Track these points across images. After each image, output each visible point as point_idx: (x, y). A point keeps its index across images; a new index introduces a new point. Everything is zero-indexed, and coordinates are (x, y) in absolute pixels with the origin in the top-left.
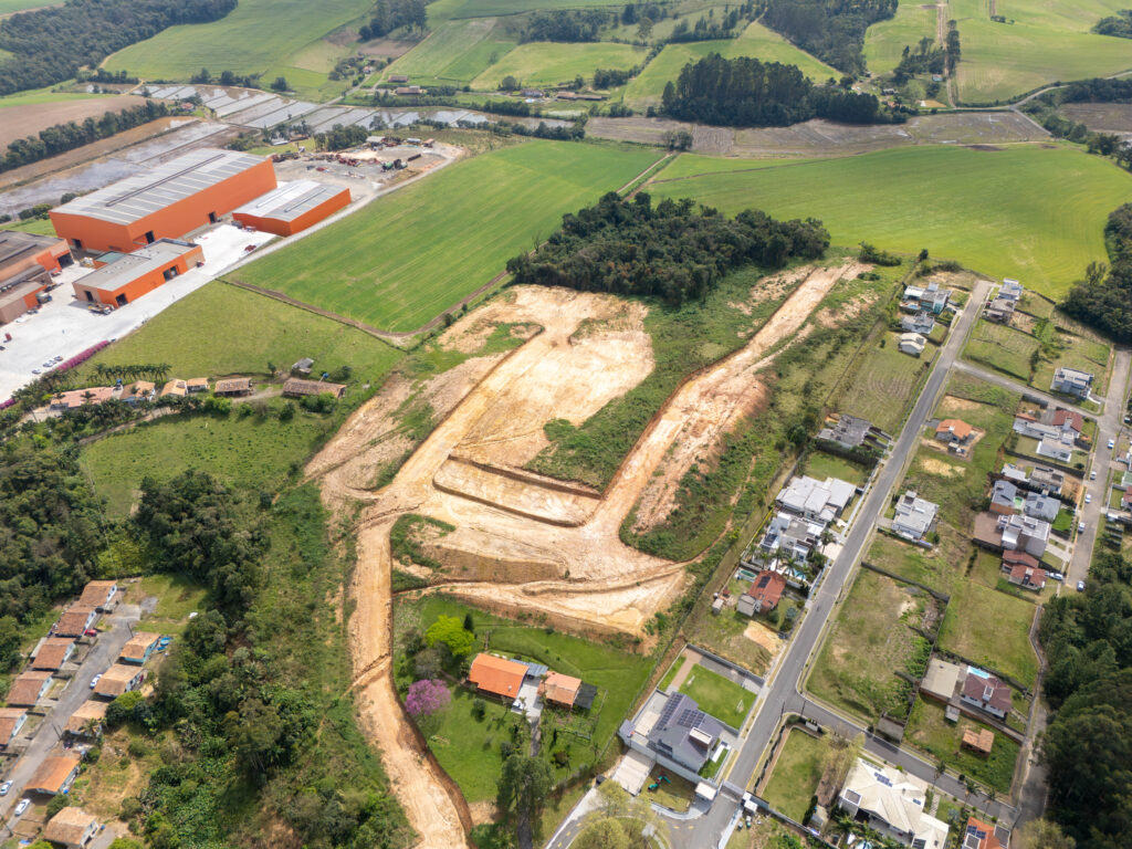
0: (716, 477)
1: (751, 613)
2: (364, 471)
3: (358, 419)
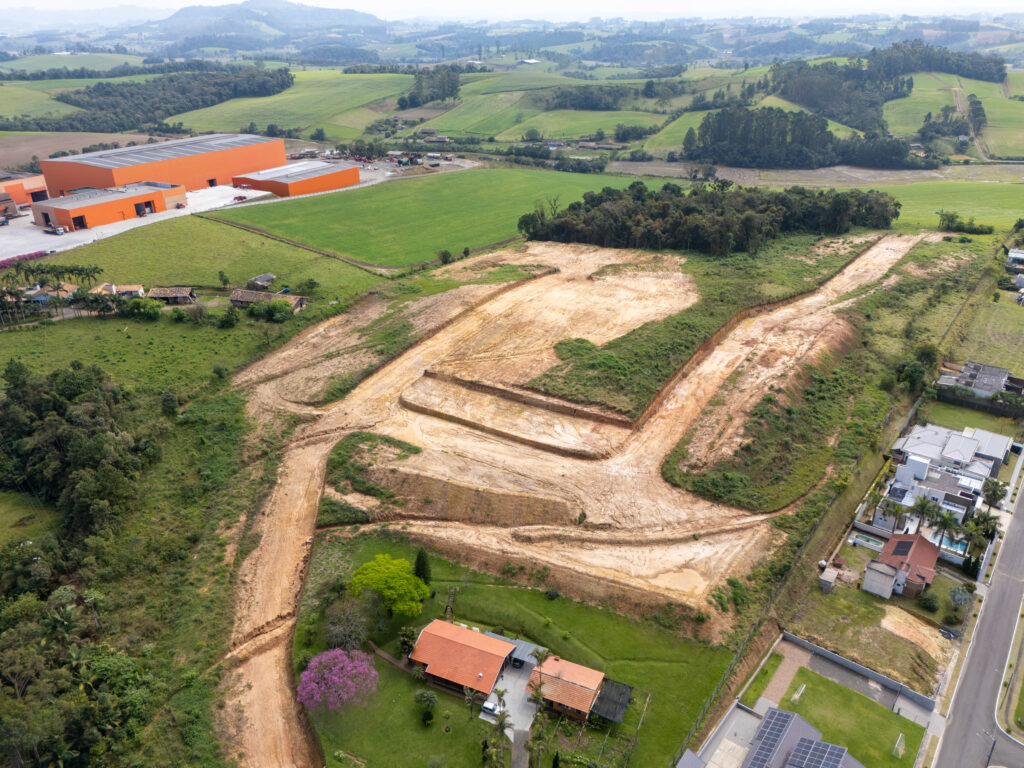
1: (887, 595)
2: (310, 384)
3: (316, 333)
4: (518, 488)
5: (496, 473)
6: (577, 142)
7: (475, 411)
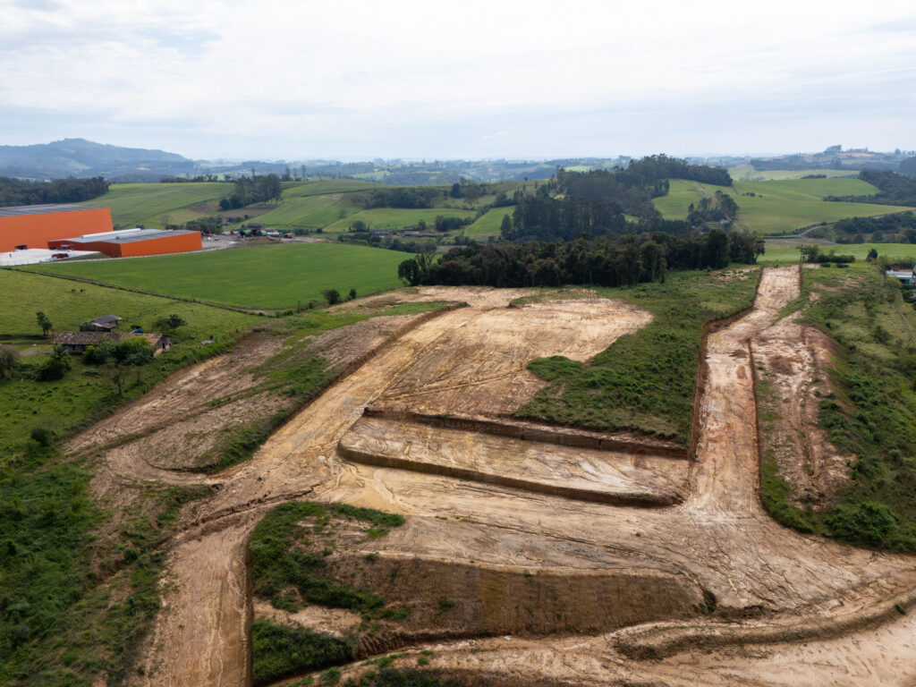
3: (189, 378)
6: (402, 231)
7: (458, 455)
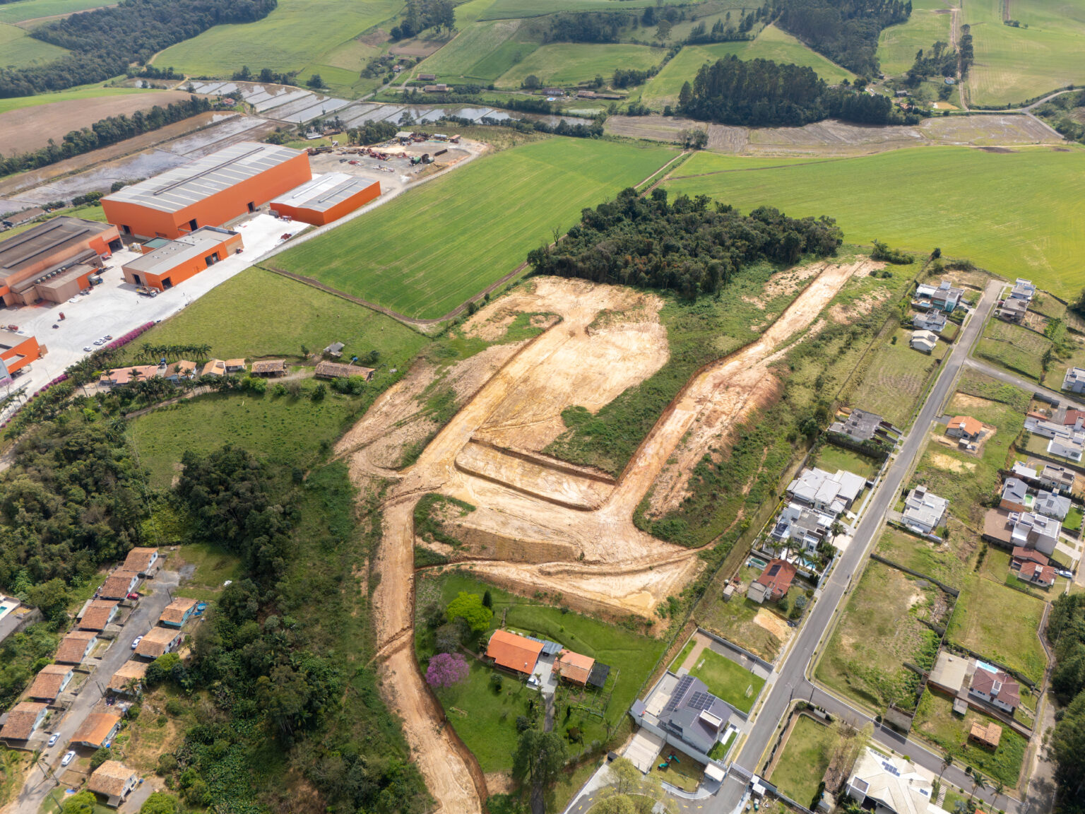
0: (729, 466)
2: (390, 451)
3: (385, 401)
4: (541, 537)
5: (526, 525)
6: (576, 89)
7: (508, 473)
